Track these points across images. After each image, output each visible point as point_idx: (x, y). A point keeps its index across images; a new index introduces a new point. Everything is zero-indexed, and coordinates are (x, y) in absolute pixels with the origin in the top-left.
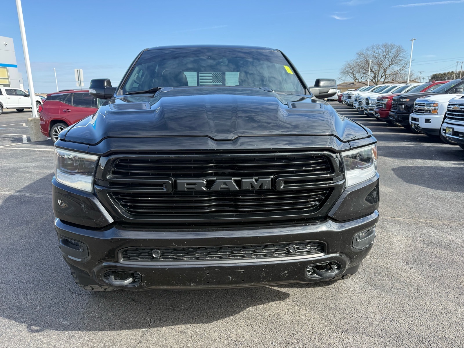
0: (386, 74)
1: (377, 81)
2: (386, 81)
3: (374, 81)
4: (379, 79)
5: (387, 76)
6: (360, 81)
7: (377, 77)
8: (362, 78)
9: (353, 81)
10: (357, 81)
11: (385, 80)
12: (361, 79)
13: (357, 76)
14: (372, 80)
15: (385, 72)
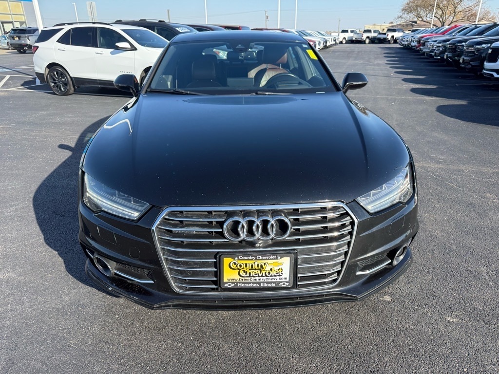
0: (456, 11)
1: (444, 19)
2: (455, 19)
3: (441, 19)
4: (447, 17)
5: (457, 13)
6: (425, 19)
7: (444, 15)
8: (428, 16)
9: (415, 20)
10: (421, 19)
11: (453, 18)
12: (426, 16)
13: (422, 13)
14: (439, 19)
15: (455, 8)
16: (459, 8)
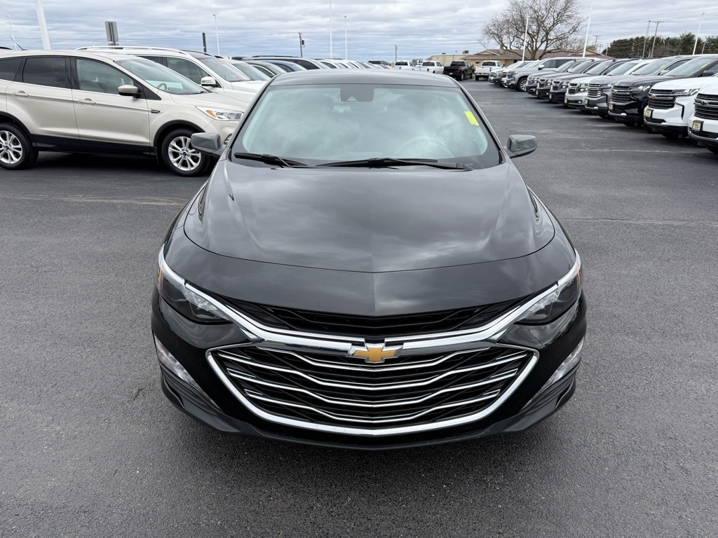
0: (549, 37)
3: (530, 48)
4: (538, 46)
5: (549, 42)
6: (509, 49)
7: (535, 43)
8: (512, 44)
9: (498, 47)
10: (505, 48)
11: (547, 47)
14: (527, 48)
15: (547, 34)
16: (552, 35)
